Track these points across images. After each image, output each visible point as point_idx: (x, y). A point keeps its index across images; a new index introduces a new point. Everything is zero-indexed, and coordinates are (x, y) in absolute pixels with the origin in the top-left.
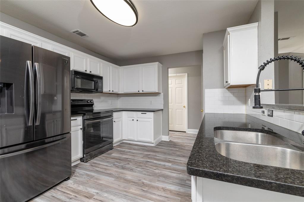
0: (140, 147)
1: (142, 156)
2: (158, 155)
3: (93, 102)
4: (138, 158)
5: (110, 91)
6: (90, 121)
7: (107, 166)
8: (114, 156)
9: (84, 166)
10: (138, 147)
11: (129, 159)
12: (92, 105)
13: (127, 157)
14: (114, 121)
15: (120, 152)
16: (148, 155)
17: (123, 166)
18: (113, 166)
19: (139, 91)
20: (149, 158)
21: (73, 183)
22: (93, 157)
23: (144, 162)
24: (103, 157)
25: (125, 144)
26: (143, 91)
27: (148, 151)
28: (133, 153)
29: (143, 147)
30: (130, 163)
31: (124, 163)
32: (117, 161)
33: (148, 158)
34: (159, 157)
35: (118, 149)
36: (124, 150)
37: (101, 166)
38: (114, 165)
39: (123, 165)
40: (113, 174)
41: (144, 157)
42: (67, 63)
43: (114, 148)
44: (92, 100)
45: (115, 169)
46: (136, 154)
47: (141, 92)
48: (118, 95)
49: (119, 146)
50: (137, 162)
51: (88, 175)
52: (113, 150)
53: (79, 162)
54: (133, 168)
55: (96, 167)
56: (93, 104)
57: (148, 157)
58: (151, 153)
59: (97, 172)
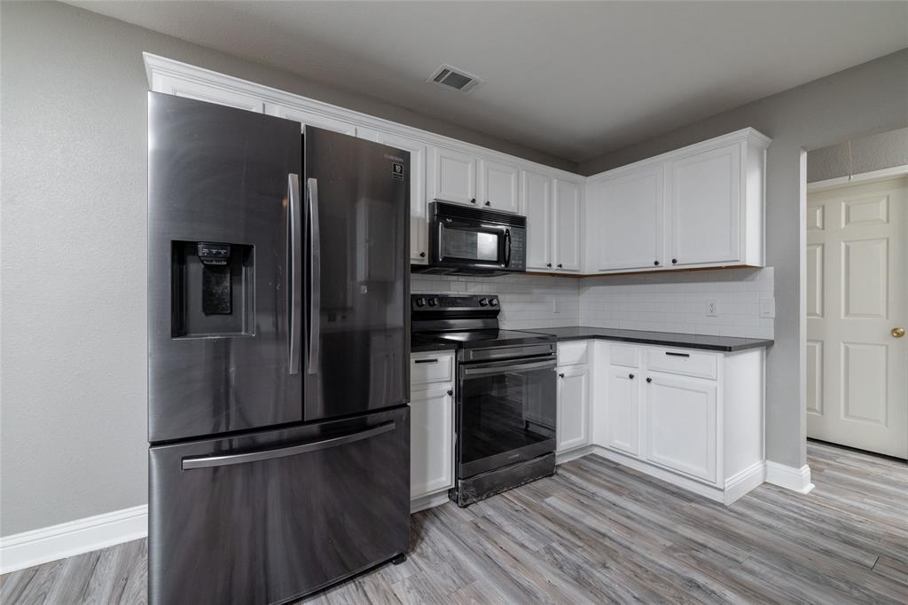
0: (658, 493)
1: (669, 544)
2: (749, 564)
3: (498, 305)
4: (648, 549)
5: (550, 265)
6: (478, 368)
7: (522, 546)
8: (555, 508)
9: (455, 520)
10: (651, 490)
11: (607, 543)
12: (494, 314)
13: (603, 527)
14: (561, 373)
15: (578, 496)
16: (693, 546)
17: (581, 568)
18: (543, 552)
19: (656, 263)
20: (701, 565)
21: (407, 583)
22: (484, 491)
23: (677, 582)
24: (517, 498)
25: (601, 464)
26: (674, 261)
27: (697, 523)
28: (628, 517)
29: (673, 493)
30: (610, 563)
31: (585, 554)
32: (562, 533)
33: (693, 563)
34: (751, 572)
35: (574, 478)
36: (592, 488)
37: (503, 540)
38: (550, 550)
39: (580, 562)
40: (540, 595)
41: (675, 550)
42: (401, 172)
43: (560, 471)
44: (496, 297)
45: (550, 575)
46: (639, 523)
47: (666, 264)
48: (577, 280)
49: (577, 467)
50: (641, 567)
51: (457, 567)
52: (554, 477)
53: (445, 499)
54: (622, 598)
55: (488, 538)
56: (499, 311)
57: (694, 558)
58: (713, 542)
59: (487, 560)
